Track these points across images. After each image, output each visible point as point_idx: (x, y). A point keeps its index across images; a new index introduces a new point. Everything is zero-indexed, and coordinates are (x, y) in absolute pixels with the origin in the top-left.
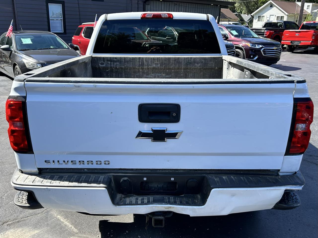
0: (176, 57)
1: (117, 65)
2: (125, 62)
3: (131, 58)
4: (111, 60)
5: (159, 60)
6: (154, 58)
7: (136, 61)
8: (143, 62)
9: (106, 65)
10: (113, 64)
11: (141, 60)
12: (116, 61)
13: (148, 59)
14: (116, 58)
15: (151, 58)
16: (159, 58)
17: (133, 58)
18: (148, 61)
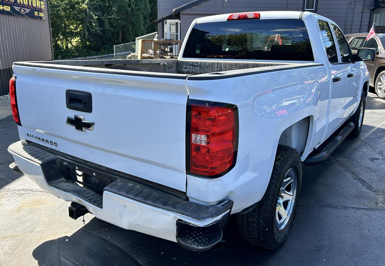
0: (255, 63)
1: (197, 70)
2: (205, 67)
3: (210, 63)
4: (193, 64)
5: (237, 66)
6: (232, 63)
7: (215, 66)
8: (221, 68)
9: (189, 69)
10: (195, 69)
11: (219, 66)
12: (197, 66)
13: (226, 64)
14: (197, 63)
15: (229, 64)
16: (237, 63)
17: (212, 63)
18: (226, 67)
